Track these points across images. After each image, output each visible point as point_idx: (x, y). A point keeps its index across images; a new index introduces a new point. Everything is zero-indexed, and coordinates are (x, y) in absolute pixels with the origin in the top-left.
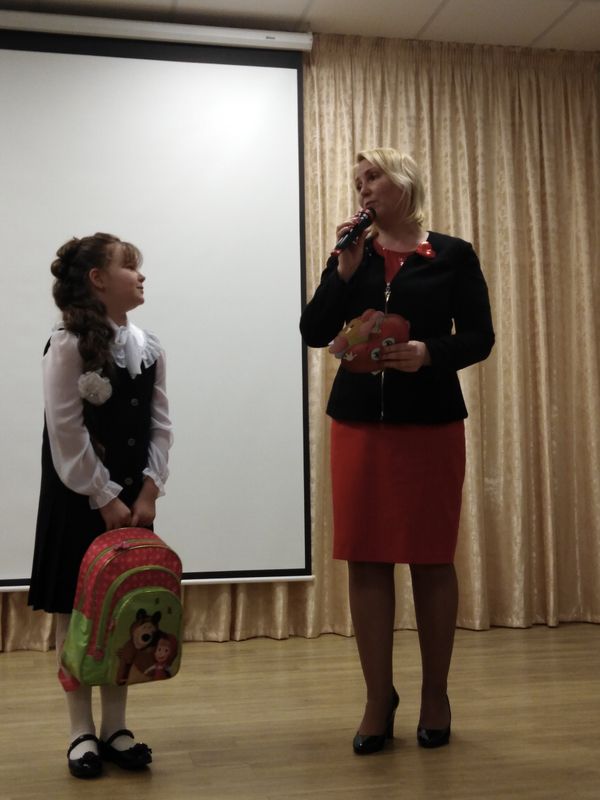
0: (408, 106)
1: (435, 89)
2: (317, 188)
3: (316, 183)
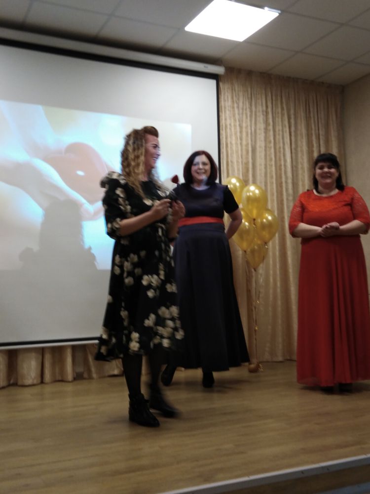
0: (262, 105)
1: (274, 98)
2: (223, 144)
3: (223, 141)
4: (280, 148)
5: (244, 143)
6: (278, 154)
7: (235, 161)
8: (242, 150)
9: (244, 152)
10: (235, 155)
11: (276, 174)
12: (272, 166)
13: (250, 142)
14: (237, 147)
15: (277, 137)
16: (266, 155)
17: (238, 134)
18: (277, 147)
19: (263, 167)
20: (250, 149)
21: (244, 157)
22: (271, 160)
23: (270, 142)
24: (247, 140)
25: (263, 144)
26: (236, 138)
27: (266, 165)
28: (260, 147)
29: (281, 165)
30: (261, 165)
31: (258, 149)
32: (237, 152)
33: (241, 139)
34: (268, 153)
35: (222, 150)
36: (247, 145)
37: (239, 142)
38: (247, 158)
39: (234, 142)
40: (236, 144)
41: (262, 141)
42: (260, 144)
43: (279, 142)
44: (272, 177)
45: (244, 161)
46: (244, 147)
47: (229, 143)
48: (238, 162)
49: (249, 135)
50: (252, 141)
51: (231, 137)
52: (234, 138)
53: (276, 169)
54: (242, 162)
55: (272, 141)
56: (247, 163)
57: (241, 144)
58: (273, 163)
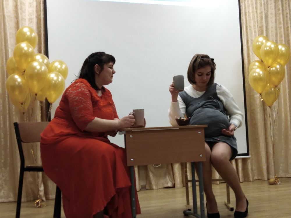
2: (243, 13)
3: (243, 11)
4: (287, 14)
5: (259, 11)
6: (285, 18)
7: (252, 25)
8: (257, 17)
9: (259, 19)
10: (252, 21)
11: (284, 34)
12: (281, 27)
13: (263, 10)
14: (253, 15)
15: (284, 5)
16: (276, 20)
17: (254, 5)
18: (285, 13)
19: (274, 29)
20: (264, 16)
21: (259, 22)
22: (280, 23)
23: (279, 10)
24: (261, 9)
25: (273, 11)
26: (253, 8)
27: (276, 27)
28: (271, 14)
29: (288, 27)
30: (272, 28)
31: (270, 16)
32: (254, 18)
33: (256, 8)
34: (278, 18)
35: (242, 18)
36: (261, 13)
37: (255, 10)
38: (262, 23)
39: (251, 11)
40: (253, 12)
41: (272, 9)
42: (272, 11)
43: (286, 10)
44: (281, 37)
45: (260, 25)
46: (259, 15)
47: (247, 12)
48: (254, 26)
49: (263, 6)
50: (265, 10)
51: (248, 8)
52: (251, 8)
53: (284, 30)
54: (258, 26)
55: (281, 8)
56: (262, 27)
57: (256, 12)
58: (282, 25)
